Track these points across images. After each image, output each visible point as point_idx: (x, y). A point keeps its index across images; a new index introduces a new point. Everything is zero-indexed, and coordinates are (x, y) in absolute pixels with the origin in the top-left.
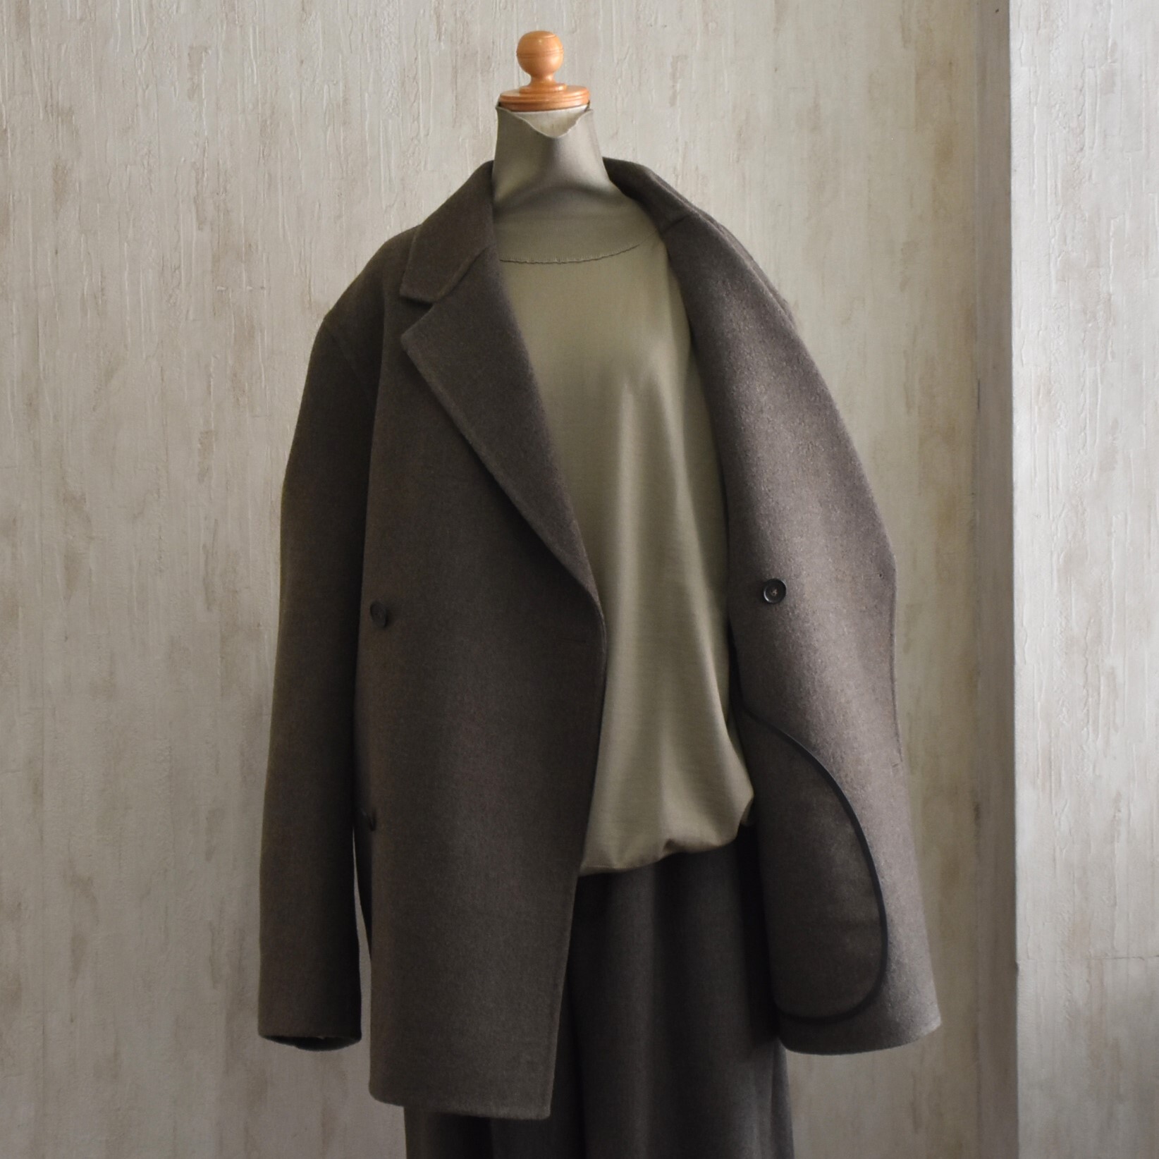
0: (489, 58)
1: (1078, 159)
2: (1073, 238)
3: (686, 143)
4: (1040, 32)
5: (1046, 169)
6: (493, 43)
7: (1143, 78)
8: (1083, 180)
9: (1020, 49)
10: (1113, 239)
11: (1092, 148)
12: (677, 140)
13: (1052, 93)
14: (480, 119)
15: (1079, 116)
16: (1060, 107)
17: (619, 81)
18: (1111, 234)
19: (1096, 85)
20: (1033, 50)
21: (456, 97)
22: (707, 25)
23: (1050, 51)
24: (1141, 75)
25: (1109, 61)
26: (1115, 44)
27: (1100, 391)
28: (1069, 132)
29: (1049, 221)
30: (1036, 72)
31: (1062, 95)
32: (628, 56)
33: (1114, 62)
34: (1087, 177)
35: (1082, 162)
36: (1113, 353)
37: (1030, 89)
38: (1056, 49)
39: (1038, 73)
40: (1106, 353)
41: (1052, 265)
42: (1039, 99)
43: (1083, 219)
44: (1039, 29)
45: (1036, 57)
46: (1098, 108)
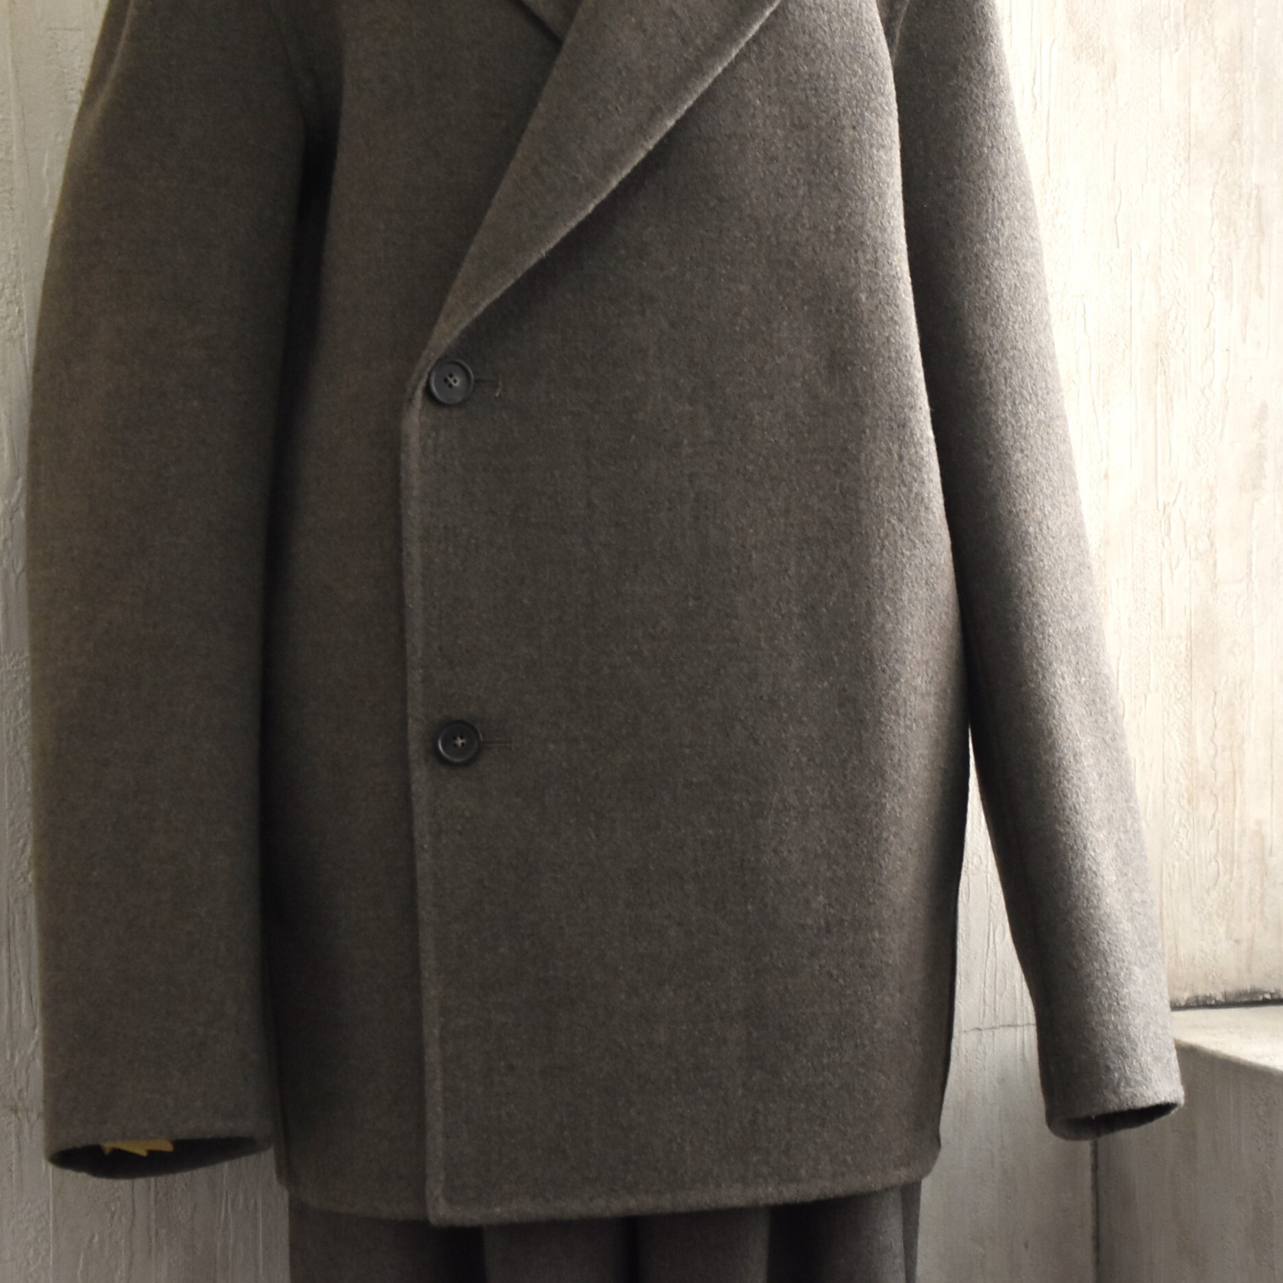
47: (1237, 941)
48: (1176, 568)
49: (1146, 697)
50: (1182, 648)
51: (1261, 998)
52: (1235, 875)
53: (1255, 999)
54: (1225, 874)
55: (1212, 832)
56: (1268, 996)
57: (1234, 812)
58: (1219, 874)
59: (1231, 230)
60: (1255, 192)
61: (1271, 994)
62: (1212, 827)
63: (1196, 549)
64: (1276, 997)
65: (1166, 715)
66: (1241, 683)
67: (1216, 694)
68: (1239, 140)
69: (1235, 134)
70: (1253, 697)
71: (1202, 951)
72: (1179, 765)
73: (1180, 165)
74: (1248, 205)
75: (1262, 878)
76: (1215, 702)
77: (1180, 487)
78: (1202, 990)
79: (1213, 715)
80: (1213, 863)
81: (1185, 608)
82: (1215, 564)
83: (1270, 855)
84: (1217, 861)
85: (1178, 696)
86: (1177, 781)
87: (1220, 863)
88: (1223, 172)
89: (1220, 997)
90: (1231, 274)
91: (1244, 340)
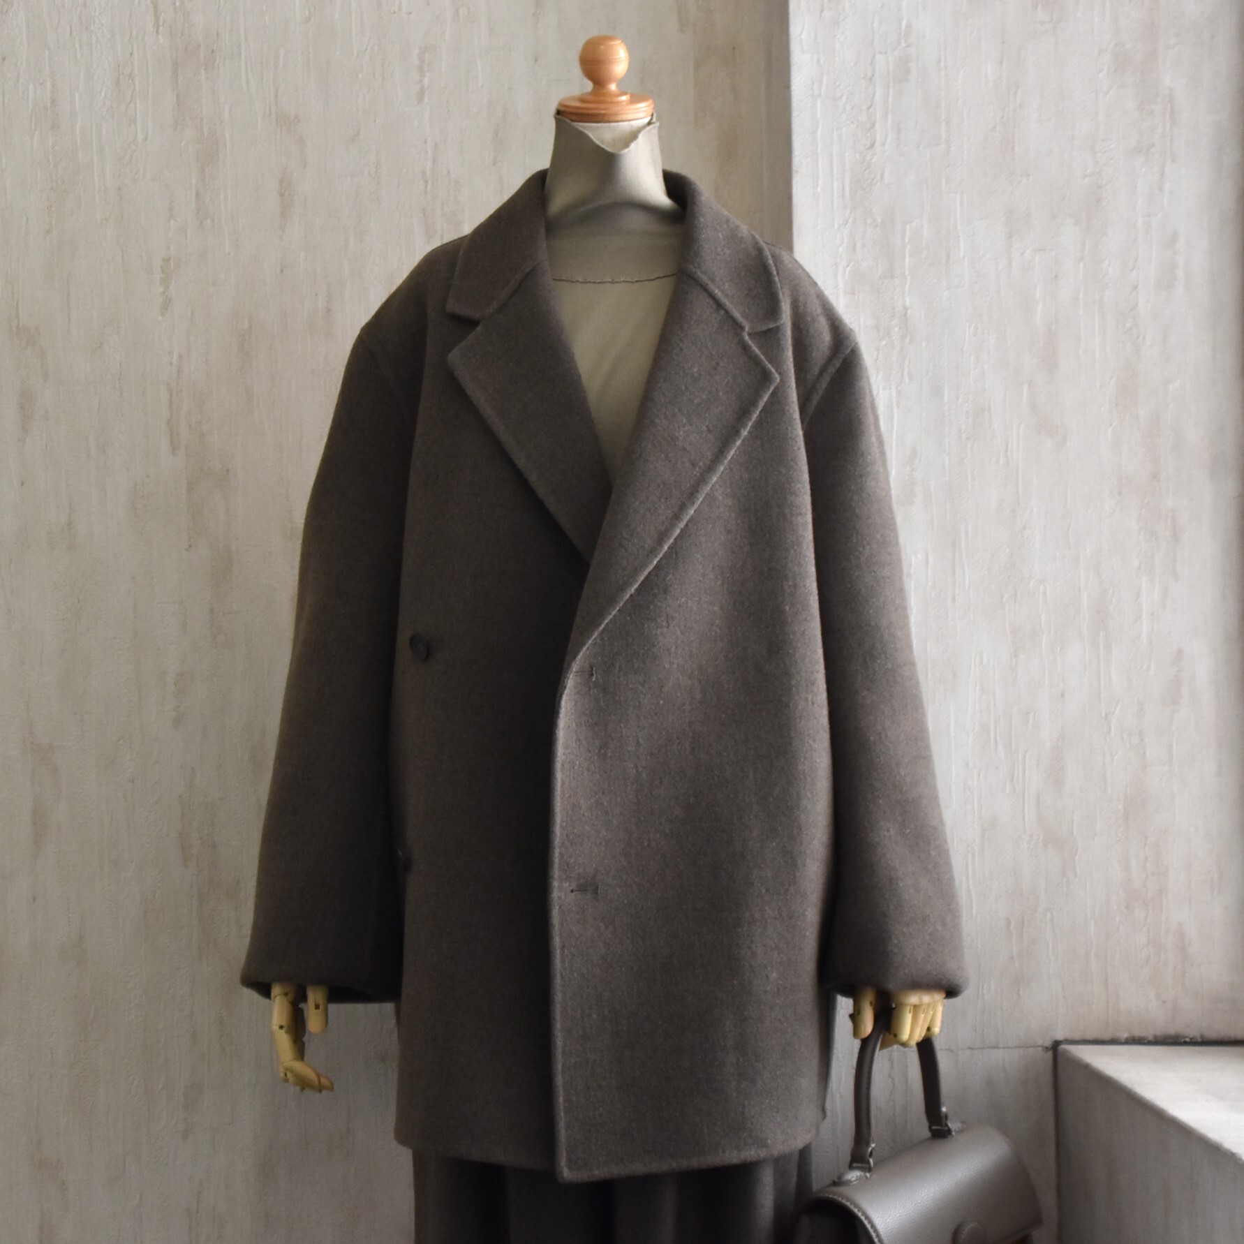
0: (213, 51)
1: (868, 158)
2: (864, 246)
3: (436, 144)
4: (823, 15)
5: (832, 170)
6: (218, 34)
7: (942, 64)
8: (874, 181)
9: (801, 35)
10: (909, 247)
11: (883, 144)
12: (426, 141)
13: (838, 83)
14: (205, 121)
15: (869, 108)
16: (847, 98)
17: (360, 76)
18: (907, 240)
19: (889, 74)
20: (815, 35)
21: (178, 96)
23: (835, 36)
24: (939, 62)
25: (903, 44)
26: (909, 26)
27: (896, 416)
28: (857, 127)
29: (836, 226)
30: (819, 60)
31: (849, 85)
32: (369, 48)
33: (908, 46)
34: (879, 177)
35: (873, 160)
36: (910, 374)
37: (813, 79)
38: (843, 33)
39: (822, 61)
40: (902, 375)
41: (839, 277)
42: (823, 91)
43: (875, 223)
44: (822, 12)
45: (819, 43)
46: (890, 98)
47: (1164, 1002)
48: (1115, 755)
49: (1094, 839)
50: (1121, 807)
51: (1183, 1040)
52: (1162, 958)
53: (1178, 1041)
54: (1154, 957)
55: (1145, 929)
56: (1188, 1040)
57: (1161, 916)
58: (1149, 957)
59: (1154, 537)
60: (1171, 513)
61: (1191, 1039)
62: (1144, 925)
63: (1130, 743)
64: (1193, 1040)
65: (1109, 850)
66: (1165, 832)
67: (1146, 838)
68: (1158, 481)
69: (1155, 476)
70: (1174, 841)
71: (1137, 1006)
72: (1119, 884)
73: (1115, 497)
74: (1166, 522)
75: (1183, 961)
76: (1145, 844)
77: (1117, 703)
78: (1137, 1033)
79: (1145, 852)
80: (1145, 949)
81: (1123, 781)
82: (1144, 753)
83: (1189, 946)
84: (1148, 948)
85: (1118, 839)
86: (1118, 894)
87: (1151, 950)
88: (1146, 500)
89: (1151, 1038)
90: (1154, 567)
91: (1164, 608)
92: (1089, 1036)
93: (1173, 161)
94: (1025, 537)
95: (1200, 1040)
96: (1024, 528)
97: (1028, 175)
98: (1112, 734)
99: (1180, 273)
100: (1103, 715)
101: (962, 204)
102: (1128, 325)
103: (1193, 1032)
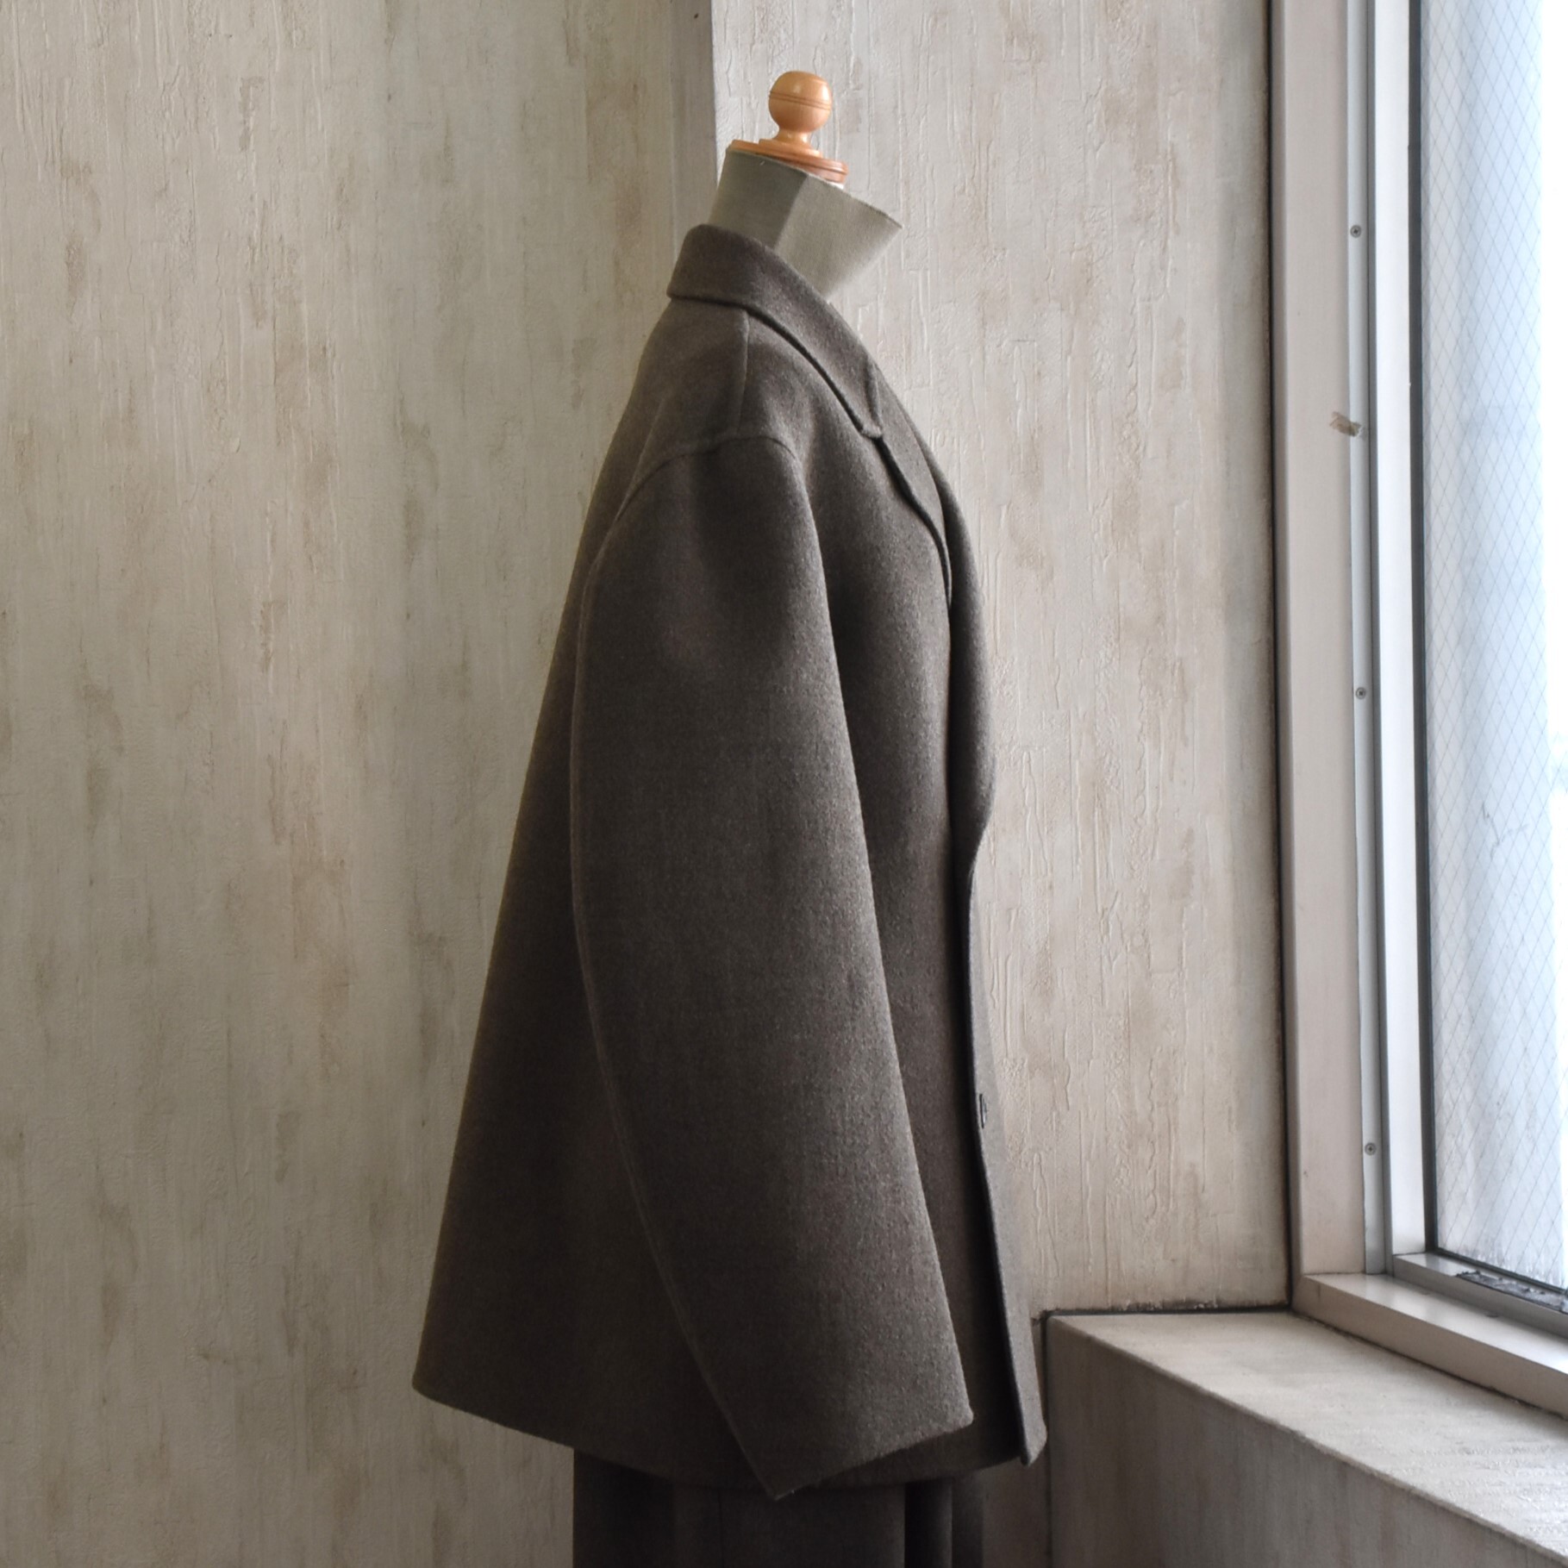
3: (265, 203)
4: (754, 47)
7: (899, 111)
9: (727, 72)
12: (252, 198)
17: (167, 114)
19: (834, 121)
20: (745, 74)
22: (290, 34)
24: (896, 107)
25: (852, 87)
26: (858, 62)
30: (750, 104)
32: (178, 79)
33: (858, 89)
37: (742, 128)
39: (753, 106)
44: (752, 45)
45: (749, 83)
46: (837, 152)
47: (1173, 1260)
48: (1114, 960)
49: (1089, 1063)
50: (1121, 1023)
51: (1195, 1307)
52: (1171, 1206)
53: (1190, 1308)
54: (1162, 1206)
55: (1150, 1172)
56: (1202, 1306)
57: (1169, 1156)
58: (1156, 1204)
59: (1158, 693)
60: (1178, 664)
61: (1205, 1305)
62: (1150, 1168)
63: (1132, 945)
64: (1209, 1306)
65: (1107, 1077)
66: (1174, 1053)
67: (1152, 1060)
68: (1163, 624)
69: (1160, 618)
70: (1185, 1064)
71: (1142, 1267)
72: (1119, 1117)
73: (1111, 644)
74: (1173, 674)
75: (1196, 1211)
76: (1151, 1067)
77: (1116, 897)
78: (1142, 1299)
79: (1150, 1078)
80: (1151, 1196)
81: (1123, 992)
82: (1149, 957)
83: (1203, 1190)
84: (1155, 1196)
85: (1118, 1062)
86: (1118, 1129)
87: (1158, 1197)
88: (1149, 648)
89: (1158, 1305)
90: (1159, 728)
91: (1172, 779)
92: (1085, 1305)
93: (1177, 232)
94: (1005, 693)
95: (1216, 1306)
96: (1004, 682)
97: (1004, 249)
98: (1110, 934)
99: (1187, 370)
100: (1100, 910)
101: (925, 284)
102: (1125, 433)
103: (1208, 1297)
